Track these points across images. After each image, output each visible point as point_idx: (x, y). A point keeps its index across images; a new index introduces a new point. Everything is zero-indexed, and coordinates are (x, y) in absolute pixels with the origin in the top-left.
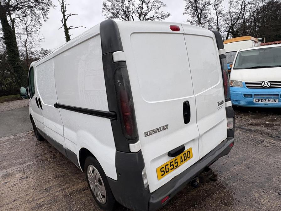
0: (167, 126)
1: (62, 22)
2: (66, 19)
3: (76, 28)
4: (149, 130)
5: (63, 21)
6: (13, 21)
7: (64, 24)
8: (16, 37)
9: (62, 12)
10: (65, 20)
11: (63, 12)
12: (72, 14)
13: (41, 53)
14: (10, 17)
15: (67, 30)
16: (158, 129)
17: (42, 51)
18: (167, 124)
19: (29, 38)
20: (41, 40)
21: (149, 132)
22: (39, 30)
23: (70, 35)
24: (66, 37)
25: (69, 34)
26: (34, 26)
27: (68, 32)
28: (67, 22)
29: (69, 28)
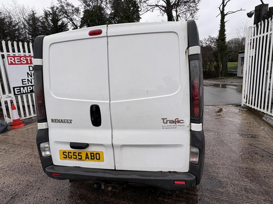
0: (71, 121)
1: (220, 9)
2: (225, 4)
3: (234, 12)
4: (55, 119)
7: (221, 10)
10: (224, 6)
13: (208, 41)
15: (223, 15)
16: (62, 120)
17: (209, 38)
18: (71, 119)
21: (55, 120)
23: (226, 22)
24: (220, 24)
25: (225, 20)
27: (224, 19)
28: (225, 8)
29: (226, 14)
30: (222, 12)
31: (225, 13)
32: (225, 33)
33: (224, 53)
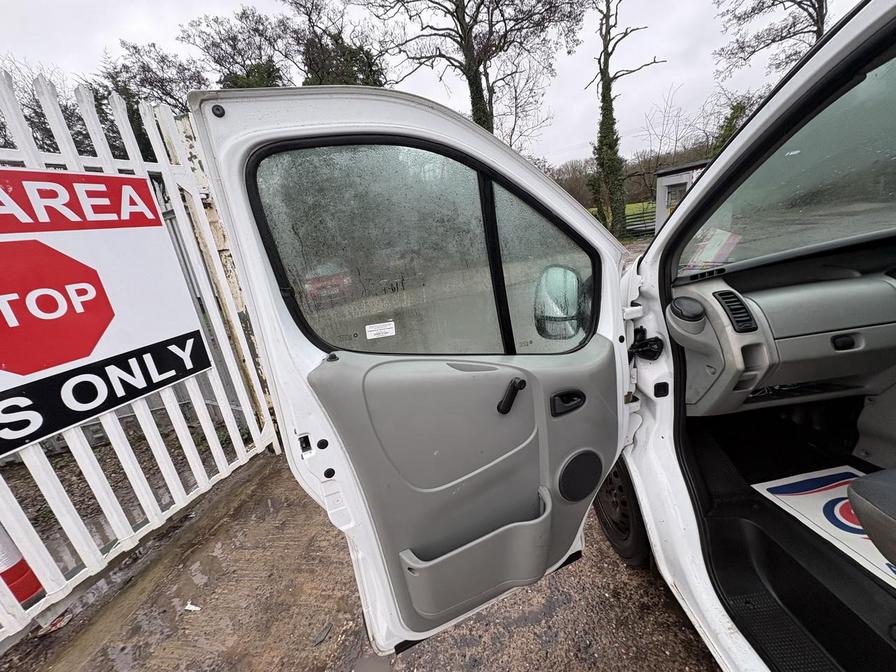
1: (600, 62)
3: (632, 71)
5: (602, 60)
6: (491, 91)
7: (602, 67)
8: (495, 126)
9: (601, 33)
10: (607, 54)
11: (604, 33)
12: (629, 31)
14: (487, 80)
15: (607, 81)
19: (519, 122)
20: (544, 124)
22: (541, 99)
23: (614, 98)
24: (601, 104)
25: (612, 95)
26: (531, 90)
27: (610, 91)
28: (611, 60)
29: (615, 78)
30: (604, 72)
31: (611, 76)
32: (616, 127)
33: (616, 179)
